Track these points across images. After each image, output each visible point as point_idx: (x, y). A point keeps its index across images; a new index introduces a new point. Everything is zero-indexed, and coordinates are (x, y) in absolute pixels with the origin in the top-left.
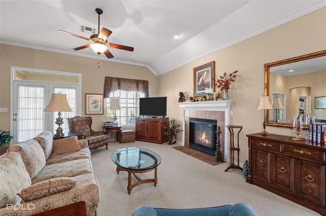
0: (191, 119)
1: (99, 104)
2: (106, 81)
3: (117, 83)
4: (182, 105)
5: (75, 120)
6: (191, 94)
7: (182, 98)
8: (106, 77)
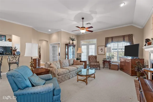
1: (103, 50)
3: (111, 40)
5: (90, 56)
8: (106, 38)
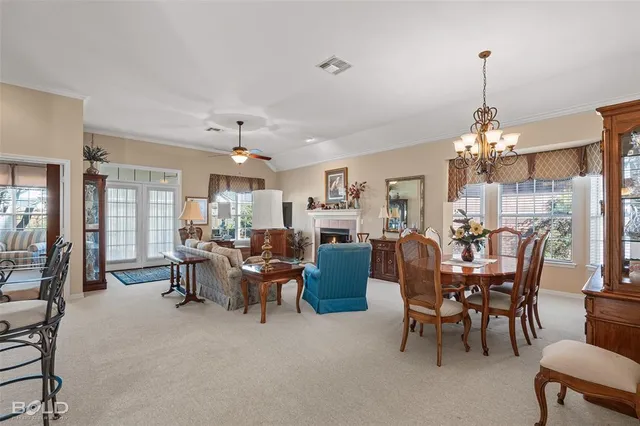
0: (322, 229)
2: (211, 179)
3: (225, 183)
4: (312, 214)
6: (323, 201)
7: (312, 204)
8: (212, 175)
